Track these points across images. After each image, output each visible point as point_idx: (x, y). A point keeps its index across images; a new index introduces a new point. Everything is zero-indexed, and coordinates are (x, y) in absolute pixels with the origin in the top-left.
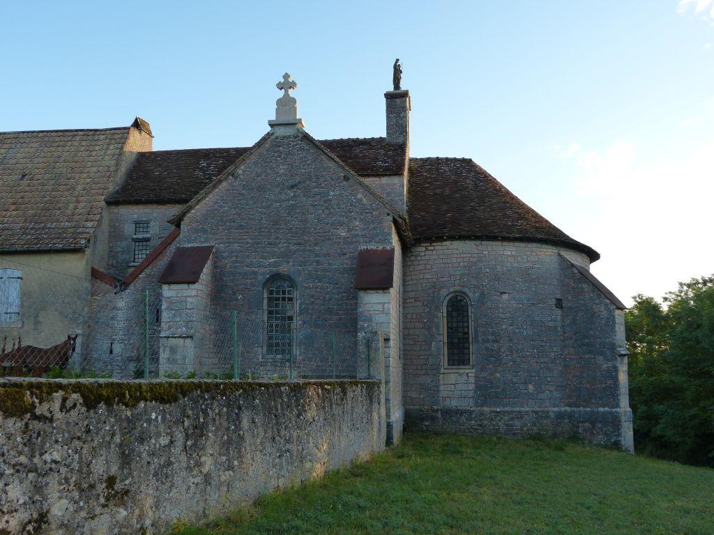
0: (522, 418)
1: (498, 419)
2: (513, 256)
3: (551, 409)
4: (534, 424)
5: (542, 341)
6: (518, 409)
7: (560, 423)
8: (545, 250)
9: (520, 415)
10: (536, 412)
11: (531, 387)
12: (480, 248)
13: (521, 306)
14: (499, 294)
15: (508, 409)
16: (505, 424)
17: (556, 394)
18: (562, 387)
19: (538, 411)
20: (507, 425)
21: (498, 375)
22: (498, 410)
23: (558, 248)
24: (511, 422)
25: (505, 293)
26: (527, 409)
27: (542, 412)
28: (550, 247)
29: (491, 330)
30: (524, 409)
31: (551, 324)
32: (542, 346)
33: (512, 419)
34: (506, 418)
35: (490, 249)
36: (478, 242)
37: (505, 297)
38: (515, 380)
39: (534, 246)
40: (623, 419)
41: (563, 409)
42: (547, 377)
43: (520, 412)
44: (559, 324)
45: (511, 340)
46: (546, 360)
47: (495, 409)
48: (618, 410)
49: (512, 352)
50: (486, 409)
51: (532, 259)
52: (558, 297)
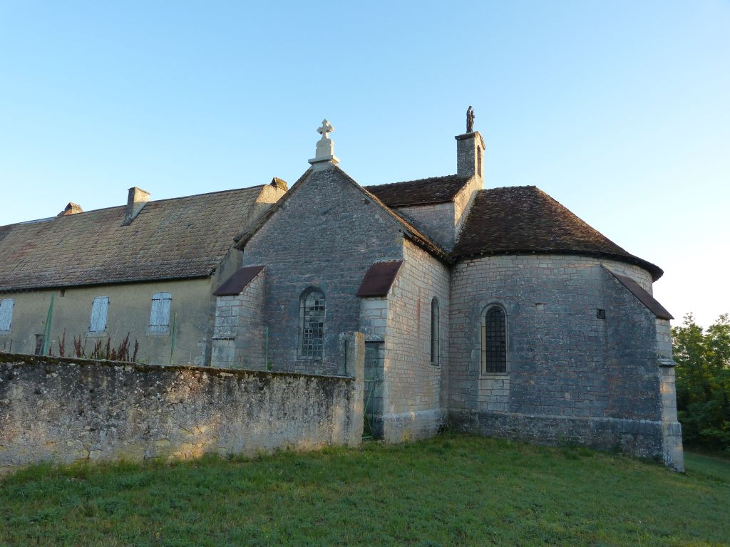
0: (557, 425)
1: (532, 425)
2: (548, 268)
3: (591, 418)
4: (571, 432)
5: (580, 351)
6: (553, 416)
7: (600, 433)
8: (584, 262)
9: (555, 423)
10: (573, 421)
11: (567, 396)
12: (516, 262)
13: (557, 316)
14: (534, 305)
15: (543, 416)
16: (539, 431)
17: (597, 404)
18: (604, 397)
19: (576, 420)
20: (542, 432)
21: (532, 382)
22: (532, 416)
23: (600, 260)
24: (545, 429)
25: (539, 304)
26: (564, 417)
27: (581, 421)
28: (591, 259)
29: (525, 339)
30: (559, 417)
31: (592, 334)
32: (580, 355)
33: (546, 426)
34: (540, 425)
35: (525, 262)
36: (514, 257)
37: (541, 307)
38: (550, 388)
39: (572, 259)
40: (666, 433)
41: (605, 419)
42: (587, 387)
43: (555, 419)
44: (601, 334)
45: (546, 349)
46: (585, 369)
47: (529, 415)
48: (659, 423)
49: (546, 360)
50: (520, 415)
51: (570, 271)
52: (600, 307)
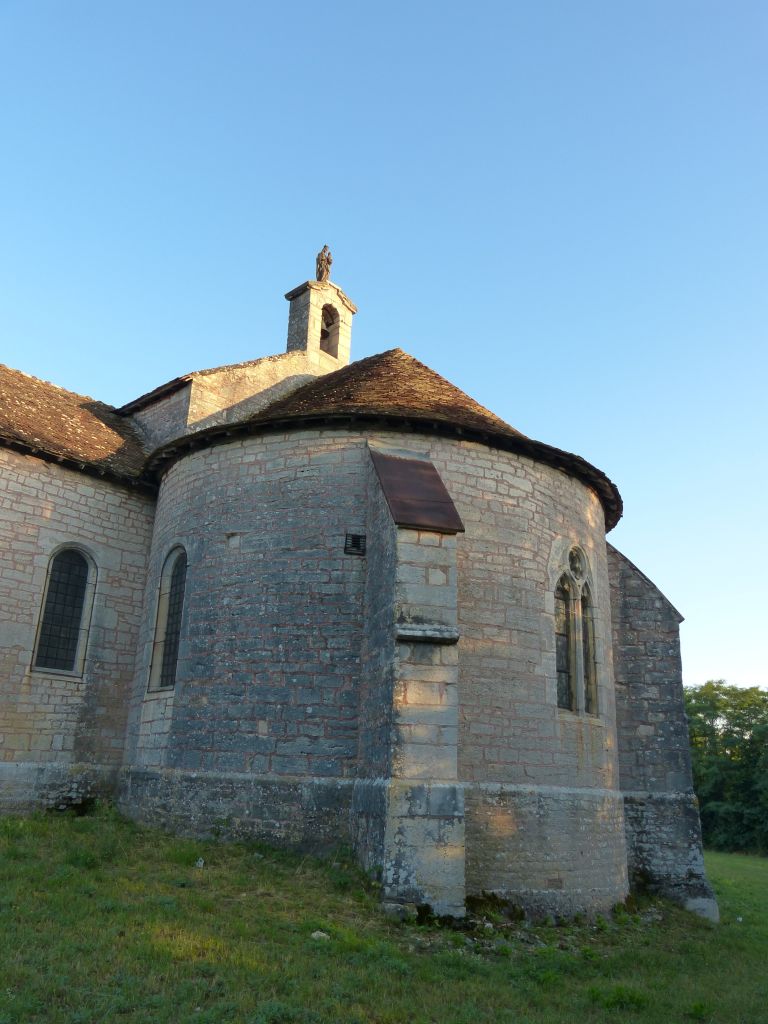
0: (233, 794)
1: (191, 794)
2: (257, 462)
3: (307, 779)
4: (258, 812)
5: (299, 627)
6: (229, 775)
7: (328, 814)
8: (330, 441)
9: (229, 790)
10: (266, 785)
11: (263, 727)
12: (211, 459)
13: (261, 556)
14: (224, 538)
15: (211, 774)
16: (202, 808)
17: (325, 745)
18: (346, 728)
19: (273, 783)
20: (204, 810)
21: (204, 700)
22: (194, 775)
23: (366, 434)
24: (211, 804)
25: (233, 535)
26: (249, 776)
27: (282, 785)
28: (345, 433)
29: (204, 610)
30: (241, 776)
32: (298, 637)
33: (214, 796)
34: (204, 794)
35: (222, 458)
36: (207, 451)
37: (235, 542)
38: (232, 711)
39: (303, 438)
41: (343, 782)
42: (305, 706)
43: (230, 782)
44: (351, 588)
45: (234, 628)
46: (306, 666)
47: (187, 773)
48: (389, 784)
49: (232, 652)
50: (178, 772)
51: (297, 461)
52: (354, 531)
